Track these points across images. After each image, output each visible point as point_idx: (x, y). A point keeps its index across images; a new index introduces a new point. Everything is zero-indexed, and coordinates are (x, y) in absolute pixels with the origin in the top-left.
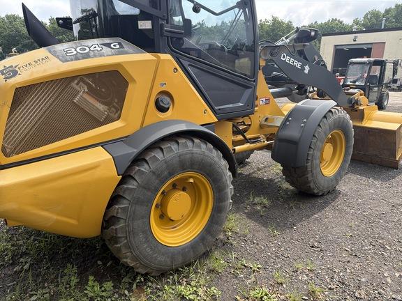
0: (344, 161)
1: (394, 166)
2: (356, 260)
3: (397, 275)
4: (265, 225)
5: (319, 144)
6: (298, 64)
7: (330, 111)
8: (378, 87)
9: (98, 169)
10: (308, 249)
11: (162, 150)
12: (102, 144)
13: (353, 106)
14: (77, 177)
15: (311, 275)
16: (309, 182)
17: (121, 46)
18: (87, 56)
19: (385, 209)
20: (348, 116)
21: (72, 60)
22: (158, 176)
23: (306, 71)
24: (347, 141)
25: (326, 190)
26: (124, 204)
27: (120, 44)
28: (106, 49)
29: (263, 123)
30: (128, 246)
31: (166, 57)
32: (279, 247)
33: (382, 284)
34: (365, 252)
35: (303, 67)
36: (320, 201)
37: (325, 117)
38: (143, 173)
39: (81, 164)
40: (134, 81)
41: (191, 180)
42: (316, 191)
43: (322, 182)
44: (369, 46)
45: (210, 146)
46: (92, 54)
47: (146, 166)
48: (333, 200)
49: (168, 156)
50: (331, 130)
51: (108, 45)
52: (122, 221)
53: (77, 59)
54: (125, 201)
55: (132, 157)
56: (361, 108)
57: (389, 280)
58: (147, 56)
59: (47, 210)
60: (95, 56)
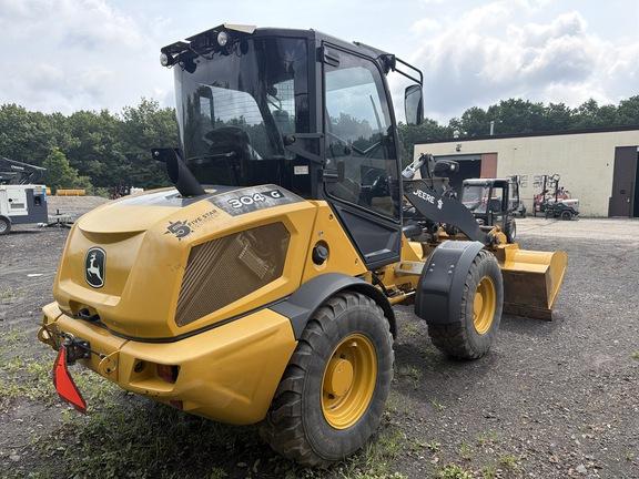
0: (496, 313)
1: (546, 317)
2: (539, 426)
3: (584, 436)
4: (424, 399)
5: (471, 294)
6: (431, 199)
7: (478, 255)
8: (502, 215)
9: (278, 334)
10: (484, 421)
11: (332, 308)
12: (268, 306)
13: (491, 245)
14: (261, 344)
15: (497, 447)
16: (463, 342)
17: (282, 196)
18: (253, 208)
19: (552, 369)
20: (495, 259)
21: (240, 213)
22: (331, 339)
23: (440, 207)
24: (497, 290)
25: (481, 351)
26: (299, 376)
27: (279, 192)
28: (268, 199)
29: (399, 270)
30: (303, 429)
31: (323, 203)
32: (451, 422)
33: (572, 447)
34: (544, 417)
35: (436, 201)
36: (476, 366)
37: (474, 262)
38: (317, 336)
39: (262, 330)
40: (296, 231)
41: (355, 344)
42: (471, 353)
43: (477, 341)
44: (478, 158)
45: (373, 302)
46: (257, 205)
47: (318, 328)
48: (492, 362)
49: (339, 315)
50: (481, 276)
51: (268, 194)
52: (298, 396)
53: (245, 212)
54: (301, 372)
55: (306, 320)
56: (500, 247)
57: (577, 442)
58: (307, 204)
59: (226, 386)
60: (261, 208)
